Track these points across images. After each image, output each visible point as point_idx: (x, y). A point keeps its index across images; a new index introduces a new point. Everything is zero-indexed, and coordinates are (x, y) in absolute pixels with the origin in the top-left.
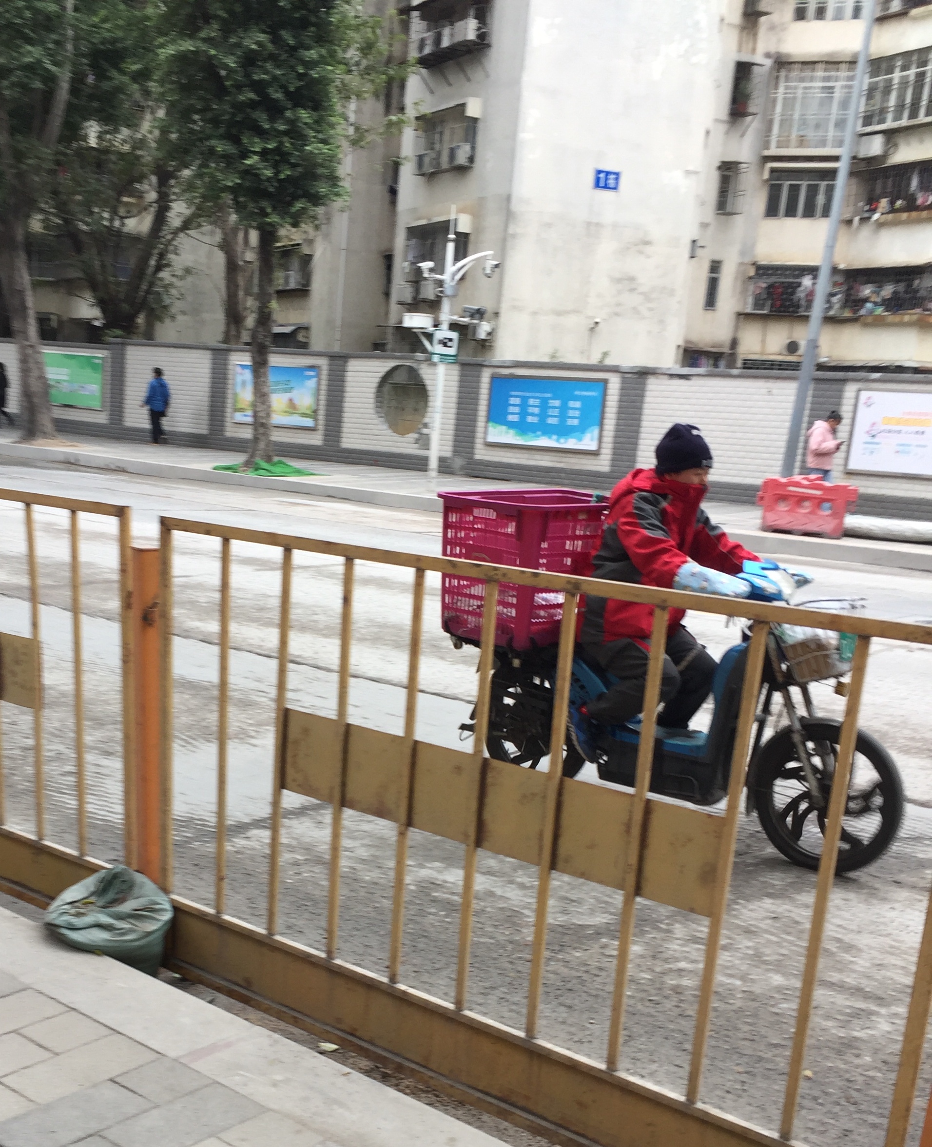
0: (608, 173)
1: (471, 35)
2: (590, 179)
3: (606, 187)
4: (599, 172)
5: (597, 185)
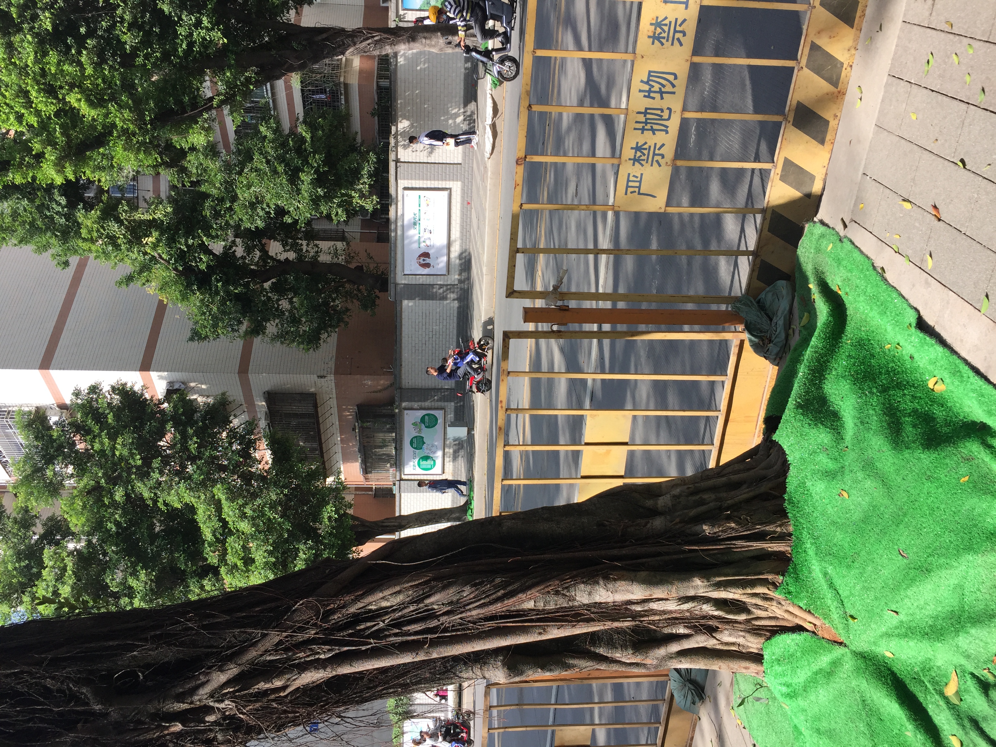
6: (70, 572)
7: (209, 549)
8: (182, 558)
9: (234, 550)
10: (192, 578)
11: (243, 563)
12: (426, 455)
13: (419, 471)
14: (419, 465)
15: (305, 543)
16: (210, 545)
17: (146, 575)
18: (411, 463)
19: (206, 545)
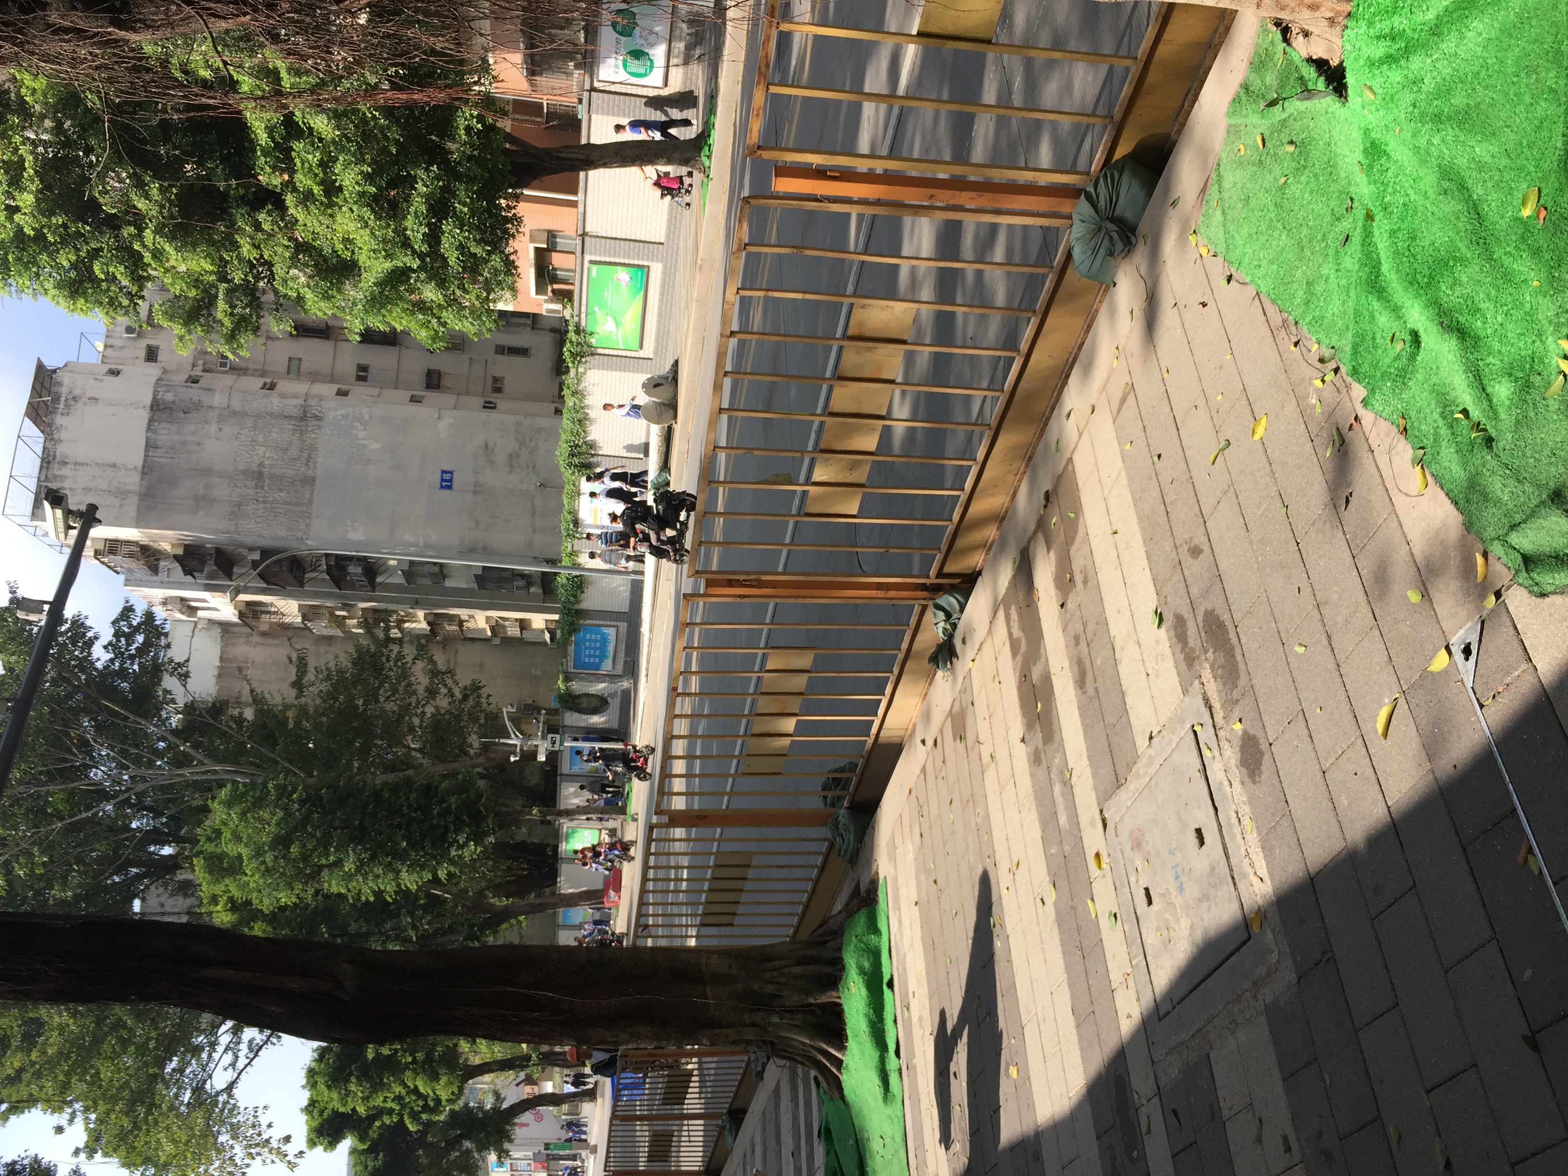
0: (443, 480)
1: (359, 570)
2: (446, 492)
3: (451, 481)
4: (442, 487)
5: (449, 487)
6: (32, 172)
7: (263, 159)
8: (219, 170)
9: (306, 165)
10: (238, 206)
11: (323, 191)
12: (638, 48)
13: (623, 76)
14: (625, 67)
15: (427, 170)
16: (265, 153)
17: (161, 190)
18: (611, 61)
19: (259, 153)
